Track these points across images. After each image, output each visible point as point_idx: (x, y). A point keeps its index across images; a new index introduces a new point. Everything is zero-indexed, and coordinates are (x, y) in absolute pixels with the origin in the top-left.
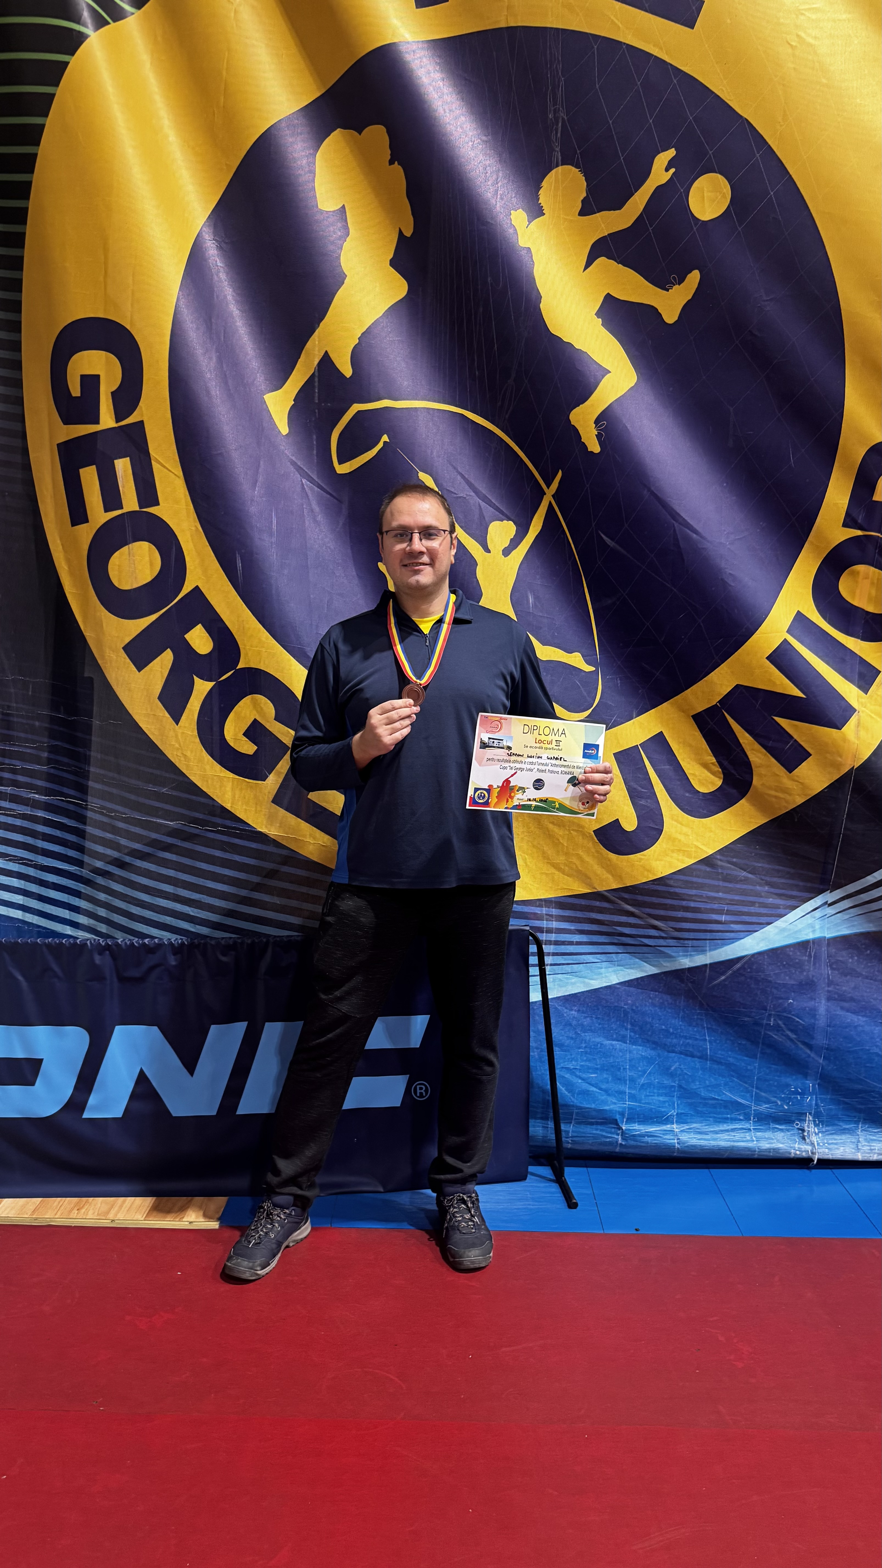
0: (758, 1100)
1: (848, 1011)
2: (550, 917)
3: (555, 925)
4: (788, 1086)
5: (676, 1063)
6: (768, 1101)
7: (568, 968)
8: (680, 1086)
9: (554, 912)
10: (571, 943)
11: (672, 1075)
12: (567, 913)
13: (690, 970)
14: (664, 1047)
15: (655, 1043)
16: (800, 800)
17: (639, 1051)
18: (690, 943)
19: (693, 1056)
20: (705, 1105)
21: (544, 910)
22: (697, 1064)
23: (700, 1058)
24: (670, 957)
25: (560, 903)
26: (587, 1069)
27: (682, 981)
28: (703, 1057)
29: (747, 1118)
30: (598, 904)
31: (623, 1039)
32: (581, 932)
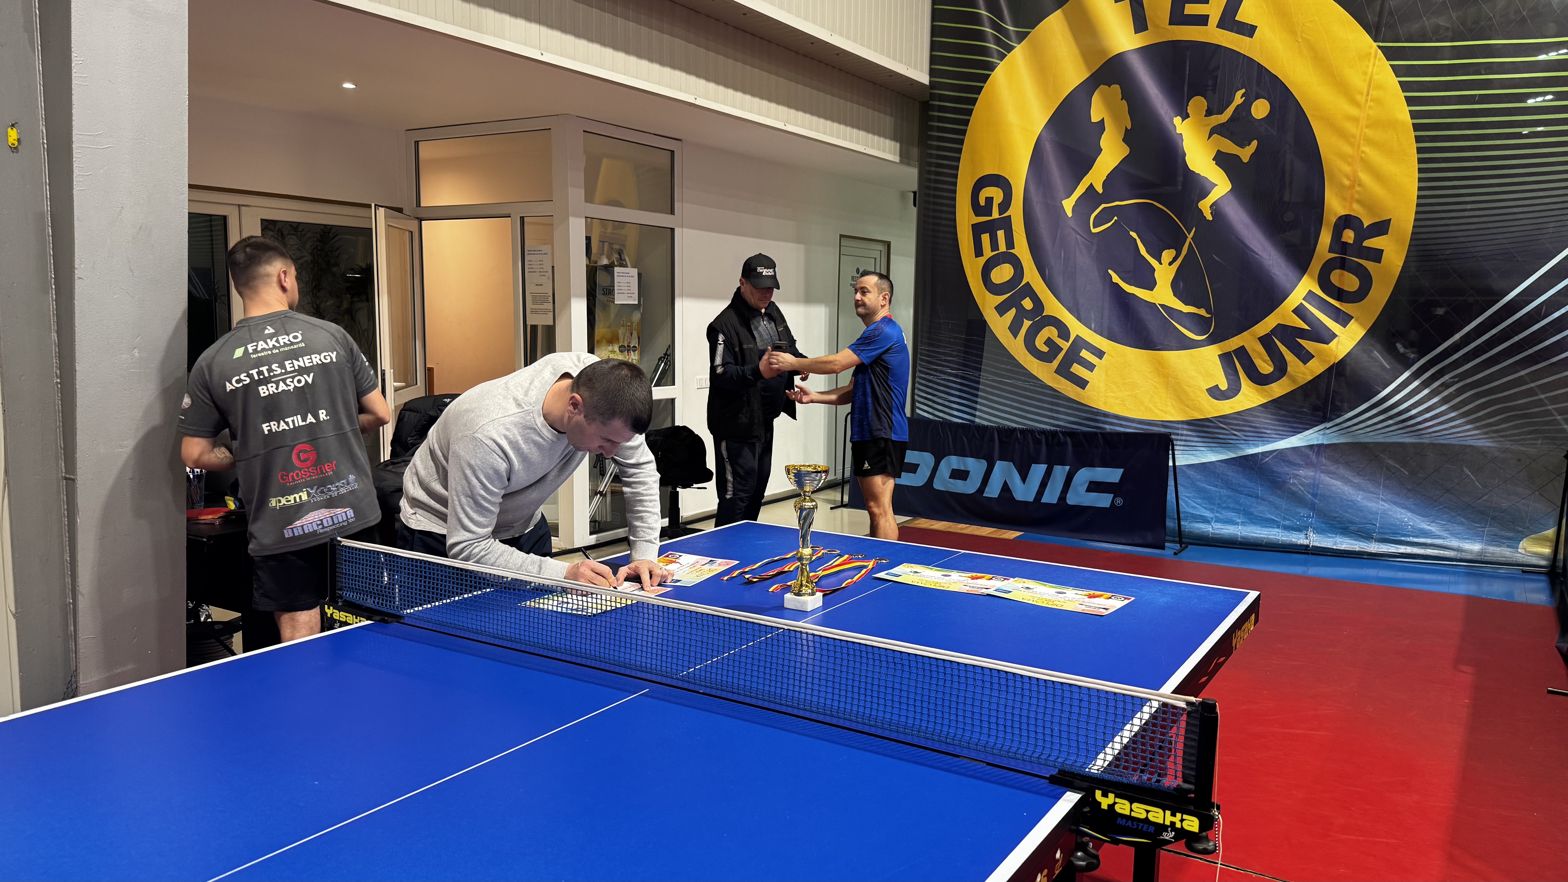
0: (1285, 519)
1: (1331, 478)
2: (1183, 429)
3: (1185, 432)
4: (1300, 513)
5: (1243, 499)
6: (1289, 520)
7: (1191, 452)
8: (1244, 510)
9: (1185, 427)
10: (1193, 441)
11: (1240, 505)
12: (1192, 428)
13: (1252, 455)
14: (1237, 491)
15: (1232, 489)
16: (1310, 378)
17: (1224, 492)
18: (1251, 442)
19: (1251, 496)
20: (1256, 519)
21: (1180, 426)
22: (1254, 500)
23: (1255, 497)
24: (1242, 449)
25: (1189, 423)
26: (1196, 498)
27: (1248, 461)
28: (1257, 497)
29: (1278, 527)
30: (1207, 424)
31: (1216, 486)
32: (1198, 437)
